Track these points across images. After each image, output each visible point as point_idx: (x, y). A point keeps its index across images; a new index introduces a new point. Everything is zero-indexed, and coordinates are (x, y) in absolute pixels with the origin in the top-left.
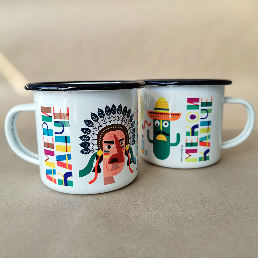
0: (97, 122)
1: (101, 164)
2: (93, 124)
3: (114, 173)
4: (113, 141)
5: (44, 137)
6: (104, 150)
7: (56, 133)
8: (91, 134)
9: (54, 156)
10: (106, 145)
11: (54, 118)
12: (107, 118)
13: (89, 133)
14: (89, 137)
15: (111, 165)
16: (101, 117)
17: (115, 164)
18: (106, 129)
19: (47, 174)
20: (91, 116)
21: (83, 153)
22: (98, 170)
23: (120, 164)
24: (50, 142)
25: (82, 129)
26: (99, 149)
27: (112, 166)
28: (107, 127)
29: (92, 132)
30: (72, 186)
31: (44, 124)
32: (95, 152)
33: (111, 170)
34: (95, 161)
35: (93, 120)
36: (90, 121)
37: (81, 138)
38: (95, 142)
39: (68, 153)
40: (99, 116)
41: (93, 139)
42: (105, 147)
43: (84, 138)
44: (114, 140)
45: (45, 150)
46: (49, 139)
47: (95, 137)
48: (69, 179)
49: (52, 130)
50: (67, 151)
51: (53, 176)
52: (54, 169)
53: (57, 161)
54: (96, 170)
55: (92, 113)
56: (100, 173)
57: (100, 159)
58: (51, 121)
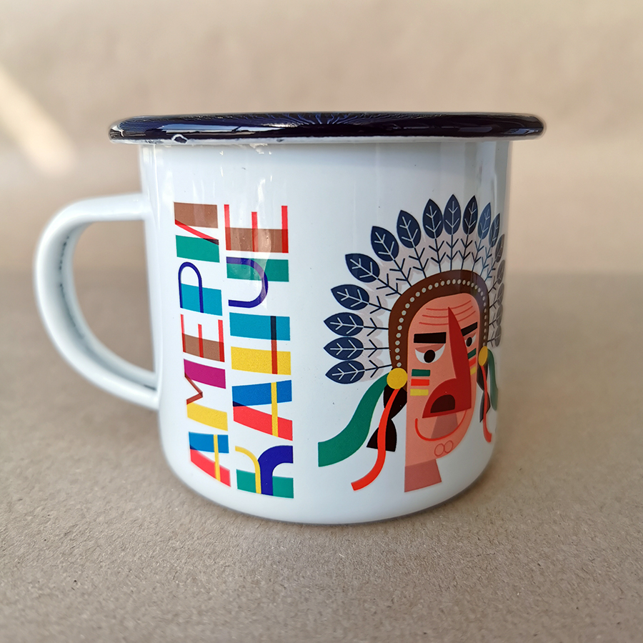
0: (391, 264)
1: (400, 421)
2: (377, 270)
3: (440, 449)
4: (445, 333)
5: (182, 316)
6: (410, 367)
7: (232, 303)
8: (369, 308)
9: (224, 387)
10: (419, 350)
11: (228, 248)
12: (427, 248)
13: (362, 306)
14: (359, 320)
15: (433, 420)
16: (408, 245)
17: (447, 418)
18: (424, 290)
19: (191, 448)
20: (374, 238)
21: (336, 379)
22: (387, 439)
23: (460, 415)
24: (211, 335)
25: (334, 291)
26: (394, 366)
27: (434, 424)
28: (428, 281)
29: (373, 300)
30: (290, 494)
31: (187, 270)
32: (381, 373)
33: (430, 438)
34: (379, 409)
35: (379, 256)
36: (366, 259)
37: (331, 322)
38: (383, 338)
39: (281, 377)
40: (401, 240)
41: (376, 328)
42: (417, 355)
43: (342, 324)
44: (446, 329)
45: (187, 363)
46: (208, 325)
47: (383, 318)
48: (280, 471)
49: (217, 293)
50: (275, 371)
51: (217, 457)
52: (223, 433)
53: (235, 404)
54: (382, 440)
55: (375, 229)
56: (393, 450)
57: (397, 400)
58: (216, 259)
